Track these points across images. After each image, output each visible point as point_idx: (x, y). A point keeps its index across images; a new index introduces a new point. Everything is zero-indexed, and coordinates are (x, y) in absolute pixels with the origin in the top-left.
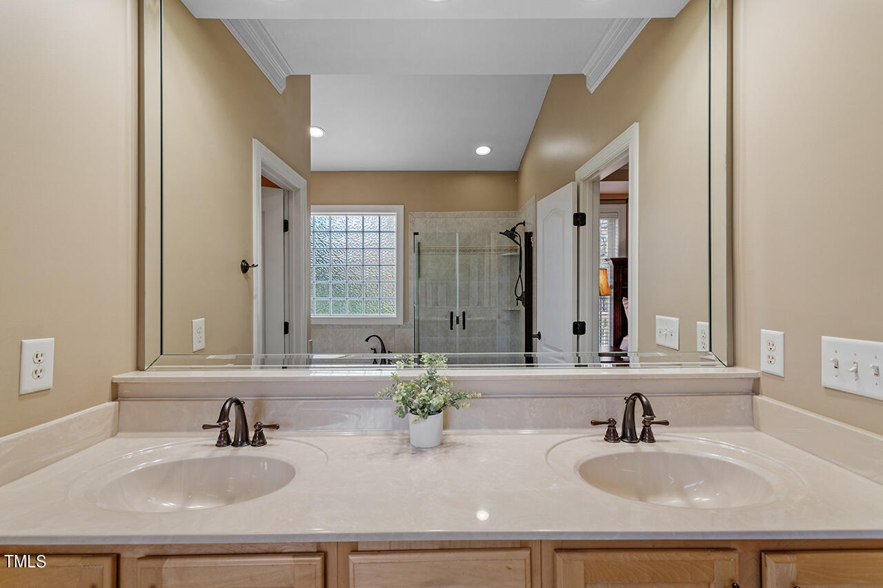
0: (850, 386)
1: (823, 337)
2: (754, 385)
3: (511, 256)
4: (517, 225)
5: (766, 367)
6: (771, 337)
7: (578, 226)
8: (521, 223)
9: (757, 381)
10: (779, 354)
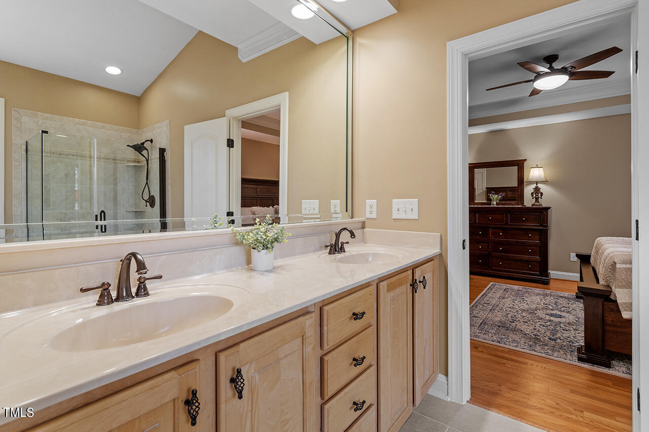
0: (403, 216)
1: (393, 200)
2: (362, 225)
3: (135, 166)
4: (145, 142)
5: (368, 215)
6: (371, 203)
7: (230, 147)
8: (149, 141)
9: (364, 223)
10: (374, 209)
